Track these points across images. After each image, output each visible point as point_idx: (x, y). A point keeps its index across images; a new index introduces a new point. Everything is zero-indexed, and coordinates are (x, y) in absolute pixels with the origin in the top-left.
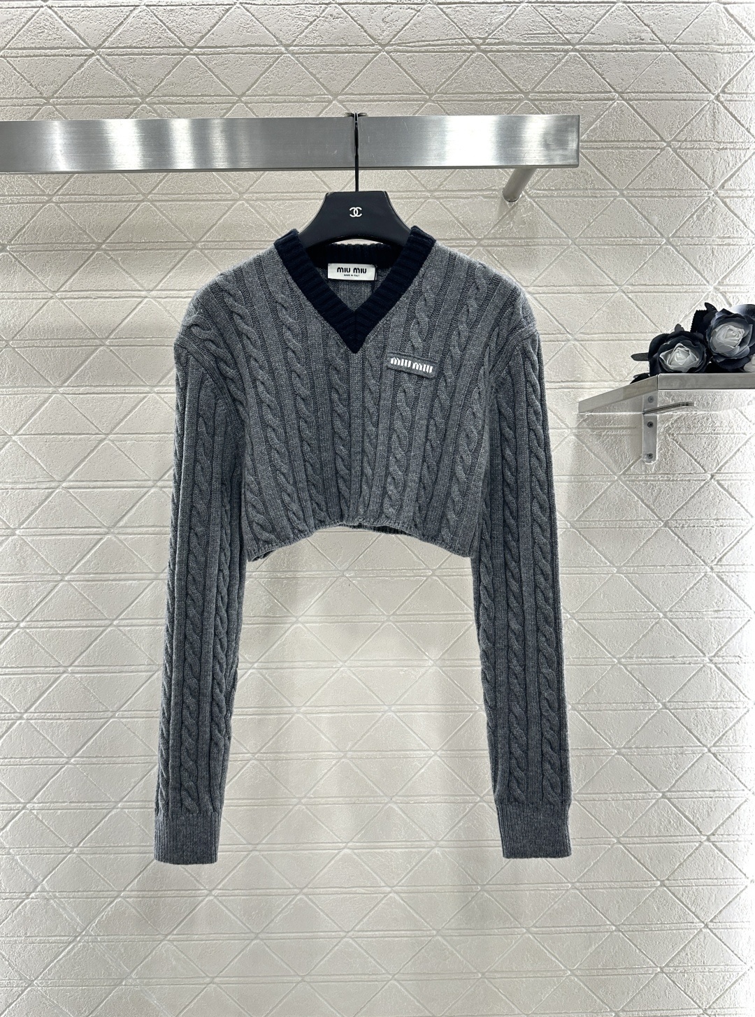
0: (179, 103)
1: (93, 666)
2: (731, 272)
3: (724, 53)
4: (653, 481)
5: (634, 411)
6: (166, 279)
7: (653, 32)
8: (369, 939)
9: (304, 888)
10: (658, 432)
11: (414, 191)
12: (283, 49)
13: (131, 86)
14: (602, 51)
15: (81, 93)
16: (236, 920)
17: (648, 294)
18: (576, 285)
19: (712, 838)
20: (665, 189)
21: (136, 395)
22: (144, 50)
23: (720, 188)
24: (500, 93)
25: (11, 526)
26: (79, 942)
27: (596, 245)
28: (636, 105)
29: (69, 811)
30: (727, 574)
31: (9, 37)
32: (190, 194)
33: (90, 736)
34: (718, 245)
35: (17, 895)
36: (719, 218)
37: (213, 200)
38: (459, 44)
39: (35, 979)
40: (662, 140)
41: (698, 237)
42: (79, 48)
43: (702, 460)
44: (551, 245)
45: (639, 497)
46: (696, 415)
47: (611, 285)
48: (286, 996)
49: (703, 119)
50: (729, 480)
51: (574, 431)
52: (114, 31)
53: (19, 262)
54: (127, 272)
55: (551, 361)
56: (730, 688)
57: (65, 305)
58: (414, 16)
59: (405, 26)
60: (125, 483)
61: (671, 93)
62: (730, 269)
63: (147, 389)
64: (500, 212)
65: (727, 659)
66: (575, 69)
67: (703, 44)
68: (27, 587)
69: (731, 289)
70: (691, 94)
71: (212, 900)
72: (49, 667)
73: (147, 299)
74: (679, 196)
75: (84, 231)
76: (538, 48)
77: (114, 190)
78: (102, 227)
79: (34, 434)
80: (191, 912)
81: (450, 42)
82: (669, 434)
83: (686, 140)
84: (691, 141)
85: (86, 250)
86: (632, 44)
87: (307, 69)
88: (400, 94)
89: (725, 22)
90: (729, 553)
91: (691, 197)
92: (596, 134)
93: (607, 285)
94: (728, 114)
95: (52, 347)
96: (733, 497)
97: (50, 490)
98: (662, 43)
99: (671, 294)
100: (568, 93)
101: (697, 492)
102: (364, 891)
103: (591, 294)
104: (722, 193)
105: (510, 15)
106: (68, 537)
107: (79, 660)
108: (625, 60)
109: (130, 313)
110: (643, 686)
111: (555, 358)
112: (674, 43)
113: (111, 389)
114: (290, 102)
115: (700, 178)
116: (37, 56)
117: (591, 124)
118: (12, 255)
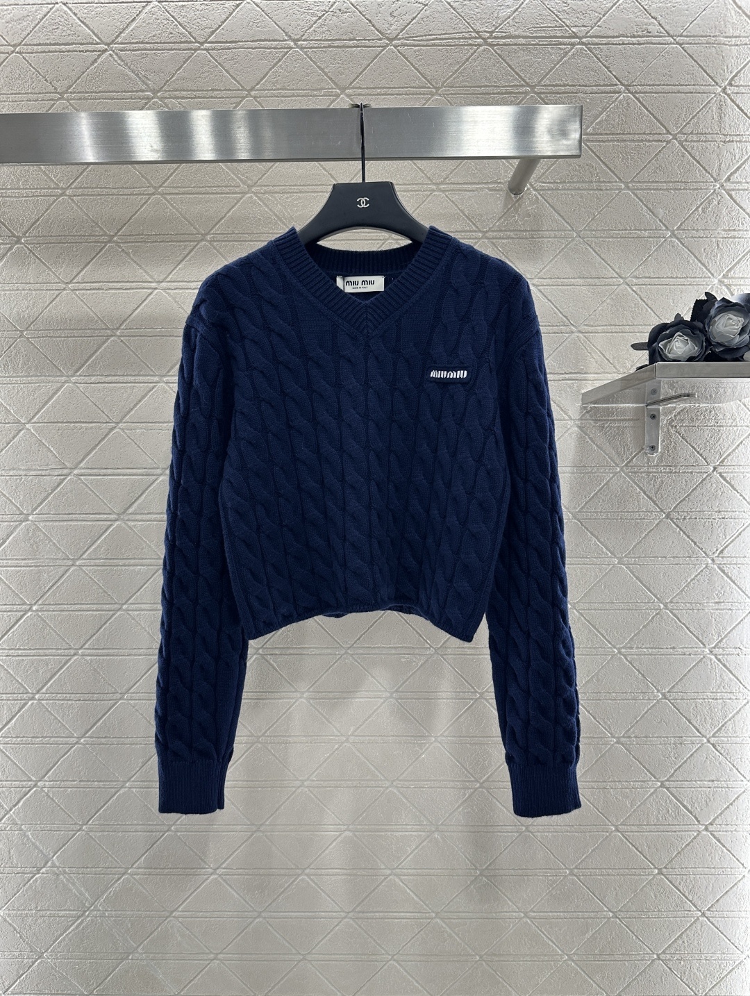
0: (189, 98)
1: (103, 649)
2: (735, 265)
3: (731, 45)
4: (655, 472)
5: (637, 403)
6: (175, 271)
7: (660, 25)
8: (370, 921)
9: (305, 869)
10: (660, 424)
11: (420, 184)
12: (292, 44)
13: (143, 81)
14: (609, 44)
15: (94, 88)
16: (240, 898)
17: (652, 287)
18: (580, 278)
19: (711, 828)
20: (671, 182)
21: (146, 385)
22: (156, 46)
23: (726, 181)
24: (506, 86)
25: (25, 512)
26: (88, 916)
27: (601, 237)
28: (643, 98)
29: (79, 789)
30: (728, 566)
31: (25, 33)
32: (200, 187)
33: (100, 716)
34: (723, 238)
35: (28, 870)
36: (724, 212)
37: (222, 193)
38: (466, 38)
39: (45, 951)
40: (668, 132)
41: (703, 230)
42: (92, 44)
43: (705, 453)
44: (555, 237)
45: (641, 489)
46: (698, 409)
47: (615, 278)
48: (287, 974)
49: (710, 111)
50: (732, 472)
51: (577, 422)
52: (127, 27)
53: (33, 254)
54: (138, 264)
55: (555, 353)
56: (730, 679)
57: (77, 296)
58: (421, 10)
59: (412, 20)
60: (134, 471)
61: (678, 85)
62: (735, 262)
63: (156, 379)
64: (506, 205)
65: (728, 651)
66: (581, 62)
67: (710, 36)
68: (39, 572)
69: (736, 282)
70: (696, 87)
71: (216, 879)
72: (61, 649)
73: (157, 291)
74: (684, 189)
75: (97, 224)
76: (545, 41)
77: (125, 183)
78: (114, 220)
79: (47, 423)
80: (195, 890)
81: (457, 36)
82: (672, 427)
83: (692, 133)
84: (697, 134)
85: (99, 242)
86: (639, 36)
87: (315, 63)
88: (407, 88)
89: (733, 14)
90: (730, 546)
91: (697, 189)
92: (602, 127)
93: (611, 278)
94: (735, 107)
95: (65, 337)
96: (735, 490)
97: (62, 477)
98: (669, 35)
99: (676, 287)
100: (574, 86)
101: (699, 484)
102: (364, 873)
103: (595, 287)
104: (728, 186)
105: (517, 9)
106: (79, 523)
107: (89, 643)
108: (632, 53)
109: (141, 304)
110: (643, 675)
111: (559, 349)
112: (681, 36)
113: (121, 379)
114: (298, 96)
115: (706, 171)
116: (52, 52)
117: (597, 117)
118: (26, 247)
